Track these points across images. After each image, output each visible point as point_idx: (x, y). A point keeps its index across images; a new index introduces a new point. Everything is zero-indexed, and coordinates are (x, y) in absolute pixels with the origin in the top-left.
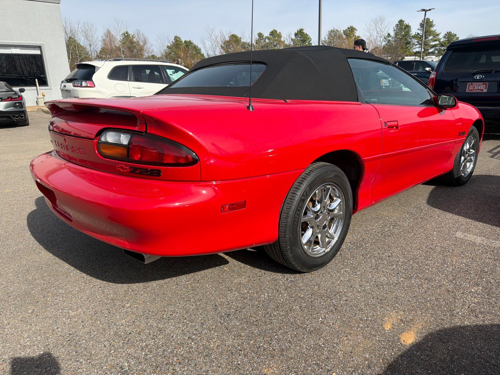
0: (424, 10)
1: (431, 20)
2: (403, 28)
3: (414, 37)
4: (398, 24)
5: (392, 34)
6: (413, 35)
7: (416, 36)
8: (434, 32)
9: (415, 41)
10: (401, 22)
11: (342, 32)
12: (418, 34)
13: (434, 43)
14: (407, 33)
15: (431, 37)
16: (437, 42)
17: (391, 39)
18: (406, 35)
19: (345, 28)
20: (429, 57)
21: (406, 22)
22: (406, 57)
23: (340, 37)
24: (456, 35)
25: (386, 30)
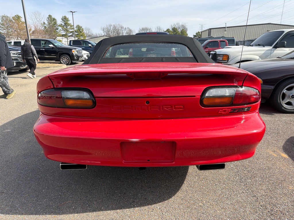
0: (72, 12)
1: (67, 17)
2: (52, 20)
3: (60, 26)
4: (48, 18)
5: (46, 22)
6: (59, 24)
7: (61, 25)
8: (70, 24)
9: (60, 28)
10: (50, 16)
11: (12, 18)
12: (62, 24)
13: (71, 30)
14: (55, 23)
15: (69, 27)
16: (73, 30)
17: (46, 26)
18: (55, 24)
19: (13, 16)
20: (70, 38)
21: (53, 17)
22: (57, 37)
23: (11, 21)
24: (82, 27)
25: (43, 20)
